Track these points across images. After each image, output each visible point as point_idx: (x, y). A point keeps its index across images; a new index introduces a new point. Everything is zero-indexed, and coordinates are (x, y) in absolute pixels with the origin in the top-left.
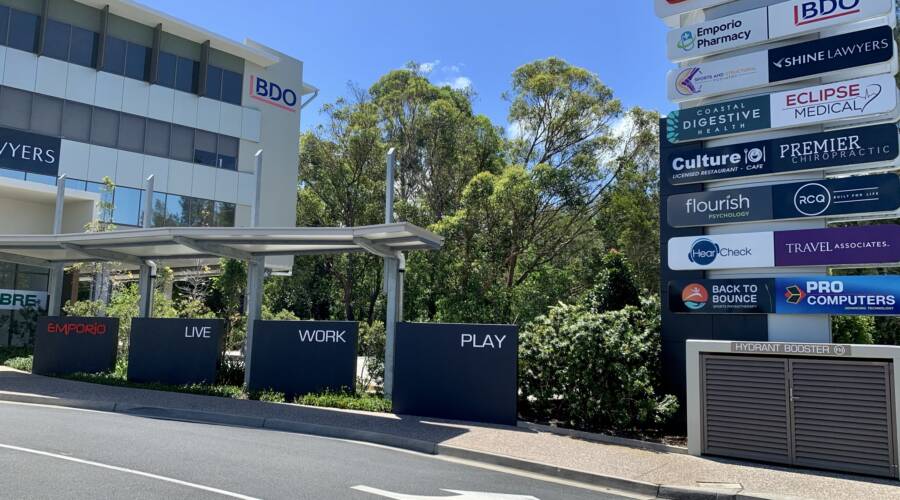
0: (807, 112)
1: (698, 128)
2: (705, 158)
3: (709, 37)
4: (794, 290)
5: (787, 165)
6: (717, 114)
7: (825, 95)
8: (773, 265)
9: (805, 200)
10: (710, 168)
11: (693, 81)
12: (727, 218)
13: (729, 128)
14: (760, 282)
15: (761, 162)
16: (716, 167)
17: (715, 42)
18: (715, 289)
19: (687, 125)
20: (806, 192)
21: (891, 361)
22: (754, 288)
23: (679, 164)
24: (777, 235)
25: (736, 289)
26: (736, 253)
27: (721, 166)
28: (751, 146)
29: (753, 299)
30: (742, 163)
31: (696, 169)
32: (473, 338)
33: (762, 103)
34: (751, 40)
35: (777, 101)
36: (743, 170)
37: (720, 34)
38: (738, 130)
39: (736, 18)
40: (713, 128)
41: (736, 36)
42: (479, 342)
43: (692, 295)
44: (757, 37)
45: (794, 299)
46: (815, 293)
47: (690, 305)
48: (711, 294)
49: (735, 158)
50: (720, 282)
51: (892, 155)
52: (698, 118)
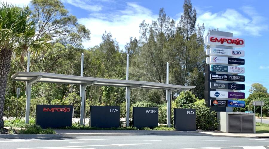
0: (233, 71)
1: (216, 69)
2: (218, 76)
3: (219, 51)
4: (231, 103)
5: (230, 80)
6: (220, 68)
7: (236, 68)
8: (228, 98)
9: (233, 87)
10: (218, 78)
11: (216, 59)
12: (221, 88)
13: (221, 71)
14: (226, 101)
15: (226, 78)
16: (219, 78)
17: (220, 53)
18: (219, 102)
19: (214, 68)
20: (233, 85)
21: (253, 115)
22: (225, 102)
23: (213, 76)
24: (229, 92)
25: (222, 102)
26: (222, 95)
27: (220, 78)
28: (225, 75)
29: (225, 104)
30: (224, 78)
31: (216, 78)
32: (189, 112)
33: (227, 67)
34: (226, 55)
35: (229, 67)
36: (224, 79)
37: (220, 52)
38: (223, 71)
39: (223, 49)
40: (219, 70)
41: (223, 53)
42: (190, 113)
43: (215, 102)
44: (226, 54)
45: (231, 104)
46: (234, 103)
47: (215, 105)
48: (218, 103)
49: (223, 77)
50: (220, 100)
51: (244, 81)
52: (217, 67)
